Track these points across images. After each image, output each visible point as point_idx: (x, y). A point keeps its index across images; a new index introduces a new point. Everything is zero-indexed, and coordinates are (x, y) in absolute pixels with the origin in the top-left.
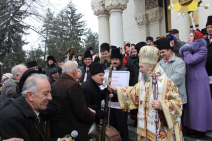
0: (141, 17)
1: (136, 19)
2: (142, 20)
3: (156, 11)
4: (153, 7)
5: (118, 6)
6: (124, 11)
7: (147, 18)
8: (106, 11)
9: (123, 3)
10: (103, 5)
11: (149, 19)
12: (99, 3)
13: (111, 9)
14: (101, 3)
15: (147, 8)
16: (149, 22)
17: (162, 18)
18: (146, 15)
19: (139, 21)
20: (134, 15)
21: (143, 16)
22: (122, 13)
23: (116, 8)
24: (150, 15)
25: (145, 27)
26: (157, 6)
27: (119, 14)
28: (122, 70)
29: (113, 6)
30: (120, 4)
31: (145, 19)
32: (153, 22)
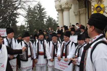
1: (74, 13)
2: (77, 13)
3: (84, 10)
4: (83, 8)
5: (68, 8)
6: (70, 10)
7: (79, 12)
8: (62, 9)
10: (61, 7)
11: (80, 13)
12: (59, 6)
13: (65, 9)
14: (60, 6)
15: (80, 8)
17: (86, 13)
18: (79, 11)
19: (75, 14)
20: (73, 11)
21: (77, 11)
22: (69, 10)
23: (67, 9)
24: (81, 11)
25: (78, 17)
26: (84, 7)
27: (68, 11)
29: (66, 7)
30: (69, 7)
31: (78, 13)
32: (82, 14)
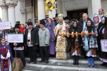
0: (23, 10)
1: (21, 11)
2: (23, 11)
3: (30, 8)
4: (29, 6)
5: (13, 4)
6: (16, 7)
7: (26, 11)
8: (6, 5)
9: (15, 3)
10: (5, 2)
11: (27, 11)
12: (2, 1)
13: (9, 5)
14: (4, 1)
15: (26, 6)
16: (27, 12)
17: (33, 11)
18: (26, 9)
19: (22, 12)
20: (20, 9)
21: (24, 9)
22: (15, 7)
24: (27, 9)
25: (25, 15)
26: (31, 6)
27: (13, 8)
28: (21, 33)
29: (11, 4)
30: (14, 3)
31: (25, 11)
32: (29, 13)
